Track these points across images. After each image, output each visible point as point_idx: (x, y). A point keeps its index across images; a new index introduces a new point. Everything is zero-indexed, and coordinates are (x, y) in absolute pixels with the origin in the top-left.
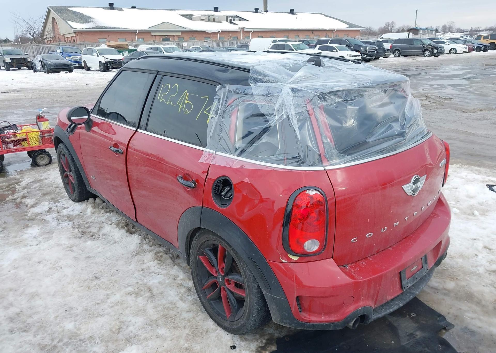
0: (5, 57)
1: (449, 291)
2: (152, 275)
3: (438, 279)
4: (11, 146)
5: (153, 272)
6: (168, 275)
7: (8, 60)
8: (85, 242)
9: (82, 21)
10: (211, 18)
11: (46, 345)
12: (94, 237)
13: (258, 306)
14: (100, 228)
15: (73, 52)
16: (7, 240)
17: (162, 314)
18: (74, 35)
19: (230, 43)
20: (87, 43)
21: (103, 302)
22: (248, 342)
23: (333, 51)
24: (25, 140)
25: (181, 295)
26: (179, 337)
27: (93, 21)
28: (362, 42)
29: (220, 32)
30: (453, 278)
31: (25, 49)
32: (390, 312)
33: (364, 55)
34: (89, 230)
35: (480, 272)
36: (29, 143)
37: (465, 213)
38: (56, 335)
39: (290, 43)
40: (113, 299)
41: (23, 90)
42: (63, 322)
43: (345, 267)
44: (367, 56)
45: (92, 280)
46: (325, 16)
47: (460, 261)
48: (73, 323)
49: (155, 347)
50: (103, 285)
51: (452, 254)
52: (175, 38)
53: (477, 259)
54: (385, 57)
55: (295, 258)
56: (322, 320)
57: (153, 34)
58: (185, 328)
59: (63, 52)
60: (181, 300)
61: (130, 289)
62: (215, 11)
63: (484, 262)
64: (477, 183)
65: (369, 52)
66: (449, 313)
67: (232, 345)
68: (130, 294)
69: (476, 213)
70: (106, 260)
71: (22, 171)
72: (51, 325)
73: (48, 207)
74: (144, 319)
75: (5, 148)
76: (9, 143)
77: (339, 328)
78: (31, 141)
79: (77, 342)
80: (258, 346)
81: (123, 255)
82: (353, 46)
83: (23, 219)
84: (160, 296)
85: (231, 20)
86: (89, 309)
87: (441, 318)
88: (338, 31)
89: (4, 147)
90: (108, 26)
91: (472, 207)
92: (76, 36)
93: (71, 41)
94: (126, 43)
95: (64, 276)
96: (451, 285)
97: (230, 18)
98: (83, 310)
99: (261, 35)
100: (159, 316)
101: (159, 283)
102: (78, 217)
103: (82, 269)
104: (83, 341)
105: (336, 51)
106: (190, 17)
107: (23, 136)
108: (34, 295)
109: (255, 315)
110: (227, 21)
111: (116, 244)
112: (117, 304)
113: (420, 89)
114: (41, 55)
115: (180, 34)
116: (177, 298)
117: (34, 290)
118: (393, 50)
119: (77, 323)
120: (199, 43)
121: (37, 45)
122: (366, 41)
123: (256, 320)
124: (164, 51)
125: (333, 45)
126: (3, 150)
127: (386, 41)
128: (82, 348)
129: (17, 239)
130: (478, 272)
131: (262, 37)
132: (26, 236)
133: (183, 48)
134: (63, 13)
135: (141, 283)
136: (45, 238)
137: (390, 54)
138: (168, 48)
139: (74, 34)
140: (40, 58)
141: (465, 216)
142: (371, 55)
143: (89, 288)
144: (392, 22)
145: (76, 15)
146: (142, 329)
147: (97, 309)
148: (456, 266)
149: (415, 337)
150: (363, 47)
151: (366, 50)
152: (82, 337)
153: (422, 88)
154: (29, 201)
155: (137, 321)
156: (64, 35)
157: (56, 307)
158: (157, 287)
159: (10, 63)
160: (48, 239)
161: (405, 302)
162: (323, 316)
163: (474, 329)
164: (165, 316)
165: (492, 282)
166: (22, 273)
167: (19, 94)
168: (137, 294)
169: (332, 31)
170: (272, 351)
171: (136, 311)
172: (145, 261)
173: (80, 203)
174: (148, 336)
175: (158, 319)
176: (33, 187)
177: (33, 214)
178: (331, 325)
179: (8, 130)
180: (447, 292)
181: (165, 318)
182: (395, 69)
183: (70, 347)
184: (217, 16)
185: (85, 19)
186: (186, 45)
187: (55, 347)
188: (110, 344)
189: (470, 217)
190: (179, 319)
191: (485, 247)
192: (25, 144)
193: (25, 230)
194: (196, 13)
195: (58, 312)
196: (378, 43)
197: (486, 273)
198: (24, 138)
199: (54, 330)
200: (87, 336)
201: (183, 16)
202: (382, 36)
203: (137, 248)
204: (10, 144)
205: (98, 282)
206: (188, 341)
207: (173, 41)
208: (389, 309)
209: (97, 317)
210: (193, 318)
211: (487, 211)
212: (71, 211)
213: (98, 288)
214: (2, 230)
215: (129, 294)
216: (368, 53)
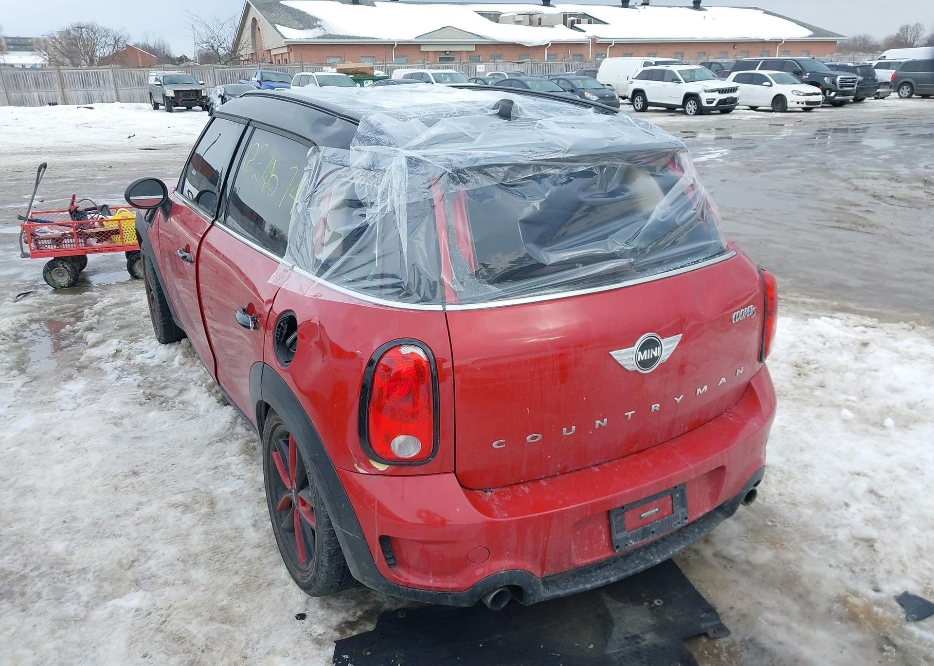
0: (165, 88)
1: (754, 567)
2: (228, 479)
3: (745, 542)
4: (93, 241)
5: (231, 473)
6: (252, 482)
7: (170, 94)
8: (147, 412)
9: (301, 26)
10: (536, 18)
11: (11, 573)
12: (164, 405)
13: (329, 548)
14: (181, 392)
15: (278, 82)
16: (30, 398)
17: (211, 546)
18: (285, 50)
19: (567, 66)
20: (306, 65)
21: (127, 513)
22: (330, 611)
23: (764, 84)
24: (117, 232)
25: (258, 517)
26: (219, 587)
27: (320, 26)
28: (829, 66)
29: (550, 44)
30: (775, 543)
31: (202, 73)
32: (584, 590)
33: (830, 93)
34: (162, 393)
35: (838, 537)
36: (122, 239)
37: (867, 421)
38: (34, 559)
39: (675, 68)
40: (146, 511)
41: (177, 147)
42: (52, 539)
43: (486, 492)
44: (835, 95)
45: (126, 476)
46: (766, 12)
47: (808, 512)
48: (67, 543)
49: (171, 599)
50: (139, 486)
51: (797, 499)
52: (464, 55)
53: (846, 512)
54: (878, 97)
55: (382, 467)
56: (429, 585)
57: (423, 49)
58: (237, 573)
59: (262, 80)
60: (253, 526)
61: (180, 498)
62: (544, 5)
63: (857, 521)
64: (923, 364)
65: (840, 87)
66: (731, 608)
67: (301, 612)
68: (175, 506)
69: (889, 422)
70: (164, 445)
71: (109, 285)
72: (32, 542)
73: (116, 347)
74: (179, 550)
75: (83, 244)
76: (90, 235)
77: (465, 605)
78: (126, 235)
79: (59, 574)
80: (344, 620)
81: (195, 439)
82: (808, 74)
83: (71, 366)
84: (223, 516)
85: (573, 22)
86: (101, 523)
87: (708, 615)
88: (790, 43)
89: (81, 243)
90: (345, 35)
91: (888, 411)
92: (289, 53)
93: (281, 61)
94: (371, 65)
95: (86, 465)
96: (764, 555)
97: (572, 18)
98: (90, 524)
99: (630, 50)
100: (204, 548)
101: (232, 493)
102: (157, 369)
103: (118, 457)
104: (68, 573)
105: (768, 84)
106: (495, 17)
107: (114, 226)
108: (28, 490)
109: (325, 563)
110: (565, 24)
111: (194, 421)
112: (147, 520)
113: (920, 165)
114: (224, 85)
115: (473, 49)
116: (249, 522)
117: (30, 482)
118: (896, 85)
119: (73, 544)
120: (508, 66)
121: (222, 68)
122: (838, 64)
123: (328, 572)
124: (433, 80)
125: (765, 73)
126: (80, 248)
127: (887, 66)
128: (63, 585)
129: (45, 398)
130: (833, 538)
131: (631, 55)
132: (61, 394)
133: (477, 75)
134: (270, 11)
135: (202, 489)
136: (89, 400)
137: (890, 93)
138: (443, 75)
139: (286, 48)
140: (221, 91)
141: (863, 426)
142: (844, 94)
143: (116, 489)
144: (917, 25)
145: (293, 15)
146: (168, 566)
147: (112, 525)
148: (794, 522)
149: (638, 643)
150: (829, 76)
151: (834, 83)
152: (70, 568)
153: (926, 164)
154: (91, 337)
155: (166, 552)
156: (270, 50)
157: (53, 513)
158: (226, 500)
159: (172, 98)
160: (93, 401)
161: (622, 575)
162: (431, 577)
163: (767, 643)
164: (215, 550)
165: (853, 561)
166: (24, 452)
167: (165, 154)
168: (186, 508)
169: (775, 43)
170: (363, 631)
171: (172, 536)
172: (227, 453)
173: (168, 345)
174: (171, 578)
175: (202, 552)
176: (111, 313)
177: (88, 358)
178: (448, 597)
179: (92, 215)
180: (749, 569)
181: (213, 553)
182: (889, 122)
183: (45, 580)
184: (546, 15)
185: (306, 21)
186: (483, 70)
187: (24, 577)
188: (106, 585)
189: (872, 429)
190: (234, 558)
191: (872, 491)
192: (117, 238)
193: (65, 384)
194: (507, 10)
195: (51, 522)
196: (865, 70)
197: (850, 541)
198: (115, 229)
199: (34, 550)
200: (79, 567)
201: (482, 14)
202: (883, 55)
203: (224, 429)
204: (91, 239)
205: (134, 480)
206: (230, 596)
207: (459, 61)
208: (584, 583)
209: (107, 537)
210: (259, 558)
211: (915, 421)
212: (150, 358)
213: (131, 490)
214: (30, 380)
215: (173, 505)
216: (839, 89)
